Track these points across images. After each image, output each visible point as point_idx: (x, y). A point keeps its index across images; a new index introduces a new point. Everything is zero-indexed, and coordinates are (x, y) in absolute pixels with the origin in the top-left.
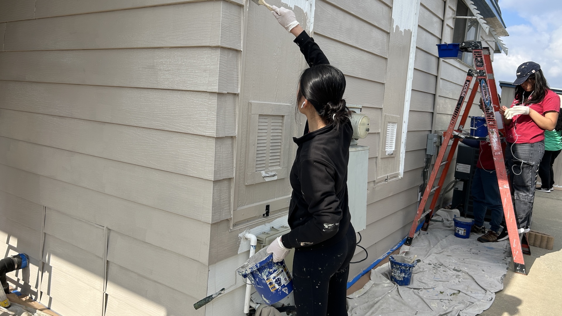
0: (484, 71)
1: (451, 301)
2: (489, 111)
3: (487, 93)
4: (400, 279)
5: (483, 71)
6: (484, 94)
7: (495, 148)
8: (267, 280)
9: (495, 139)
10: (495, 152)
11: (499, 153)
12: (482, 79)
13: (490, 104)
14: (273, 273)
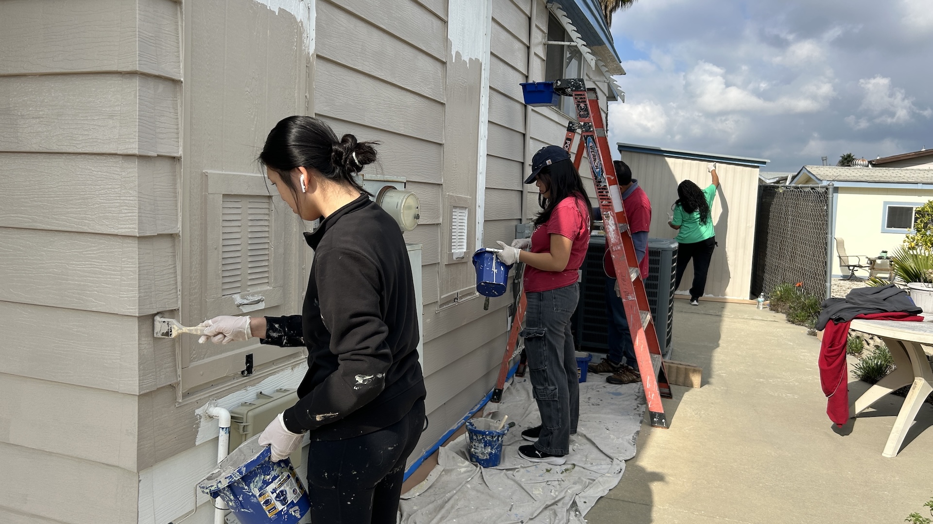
0: (590, 124)
1: (562, 482)
2: (601, 184)
3: (597, 157)
4: (485, 458)
5: (588, 123)
6: (592, 158)
7: (612, 239)
8: (260, 496)
9: (612, 226)
10: (612, 247)
11: (619, 248)
12: (588, 136)
13: (602, 174)
14: (272, 482)
